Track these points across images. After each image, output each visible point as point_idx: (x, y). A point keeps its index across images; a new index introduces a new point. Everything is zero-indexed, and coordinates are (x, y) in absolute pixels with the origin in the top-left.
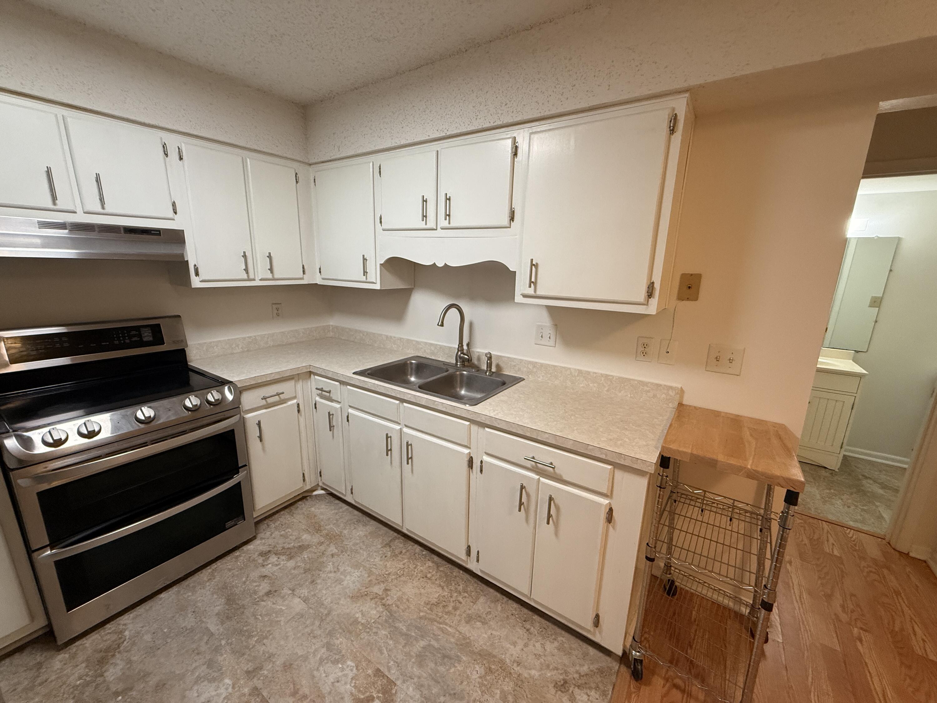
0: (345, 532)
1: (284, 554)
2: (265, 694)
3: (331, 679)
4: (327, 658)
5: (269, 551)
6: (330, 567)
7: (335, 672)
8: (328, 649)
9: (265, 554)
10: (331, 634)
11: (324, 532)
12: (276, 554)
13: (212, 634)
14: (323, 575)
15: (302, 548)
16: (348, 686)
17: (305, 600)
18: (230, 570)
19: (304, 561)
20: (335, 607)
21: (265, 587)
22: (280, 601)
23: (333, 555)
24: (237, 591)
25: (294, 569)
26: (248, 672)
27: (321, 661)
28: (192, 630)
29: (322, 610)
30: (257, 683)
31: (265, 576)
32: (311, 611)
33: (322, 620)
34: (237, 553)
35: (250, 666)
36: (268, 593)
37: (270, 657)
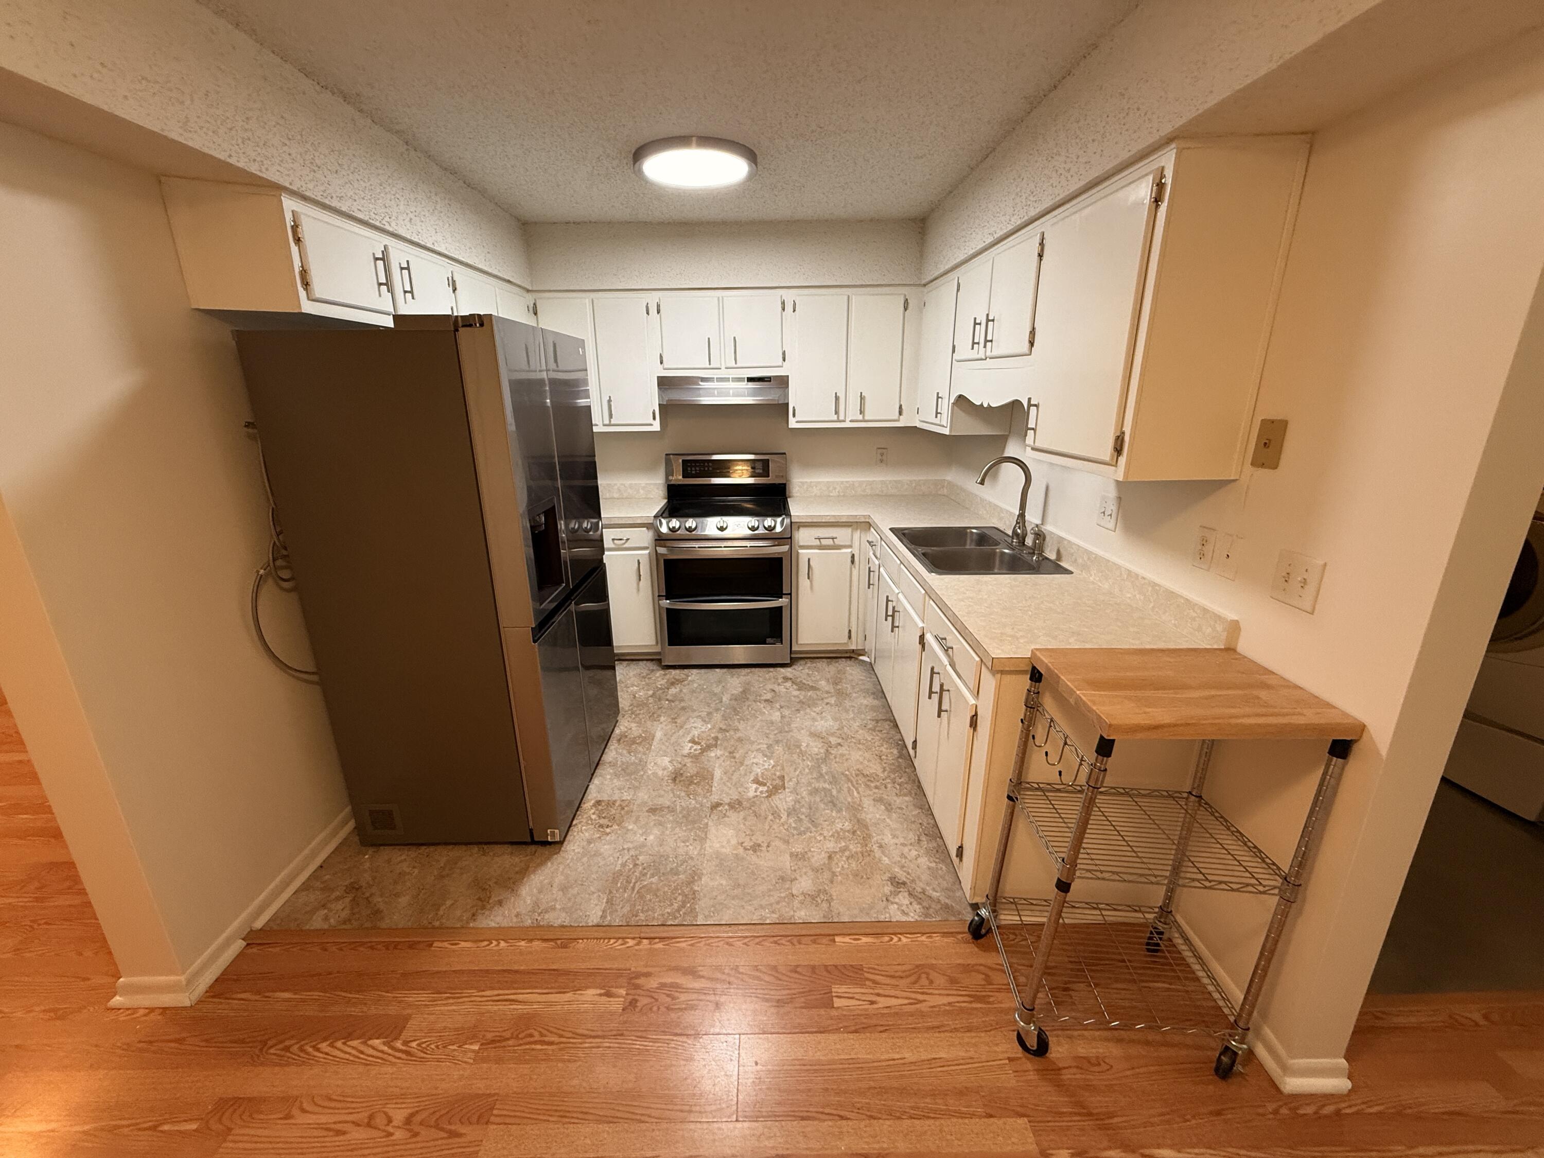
0: (854, 695)
1: (796, 684)
2: (719, 743)
3: (755, 761)
4: (762, 751)
5: (791, 679)
6: (818, 709)
7: (760, 759)
8: (768, 748)
9: (786, 679)
10: (777, 742)
11: (839, 687)
12: (793, 682)
13: (721, 702)
14: (808, 710)
15: (813, 688)
16: (759, 770)
17: (783, 717)
18: (759, 676)
19: (805, 697)
20: (795, 731)
21: (769, 696)
22: (768, 708)
23: (827, 704)
24: (752, 689)
25: (795, 697)
26: (721, 729)
27: (758, 750)
28: (715, 694)
29: (786, 727)
30: (720, 736)
31: (774, 691)
32: (780, 724)
33: (781, 732)
34: (771, 669)
35: (724, 727)
36: (766, 701)
37: (738, 730)
